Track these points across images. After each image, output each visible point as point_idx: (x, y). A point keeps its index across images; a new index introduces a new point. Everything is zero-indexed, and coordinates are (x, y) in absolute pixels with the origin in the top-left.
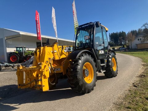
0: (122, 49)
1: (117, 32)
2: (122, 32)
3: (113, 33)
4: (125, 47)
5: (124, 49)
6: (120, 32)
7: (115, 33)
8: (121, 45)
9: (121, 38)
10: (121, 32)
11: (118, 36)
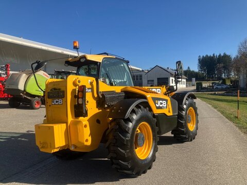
0: (219, 87)
1: (214, 55)
2: (225, 54)
3: (207, 55)
4: (228, 83)
5: (224, 87)
6: (220, 55)
7: (210, 56)
8: (220, 78)
9: (222, 65)
10: (222, 55)
11: (215, 61)
